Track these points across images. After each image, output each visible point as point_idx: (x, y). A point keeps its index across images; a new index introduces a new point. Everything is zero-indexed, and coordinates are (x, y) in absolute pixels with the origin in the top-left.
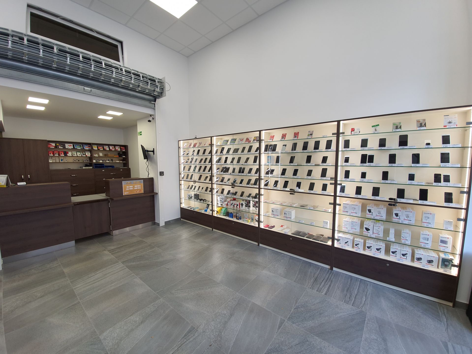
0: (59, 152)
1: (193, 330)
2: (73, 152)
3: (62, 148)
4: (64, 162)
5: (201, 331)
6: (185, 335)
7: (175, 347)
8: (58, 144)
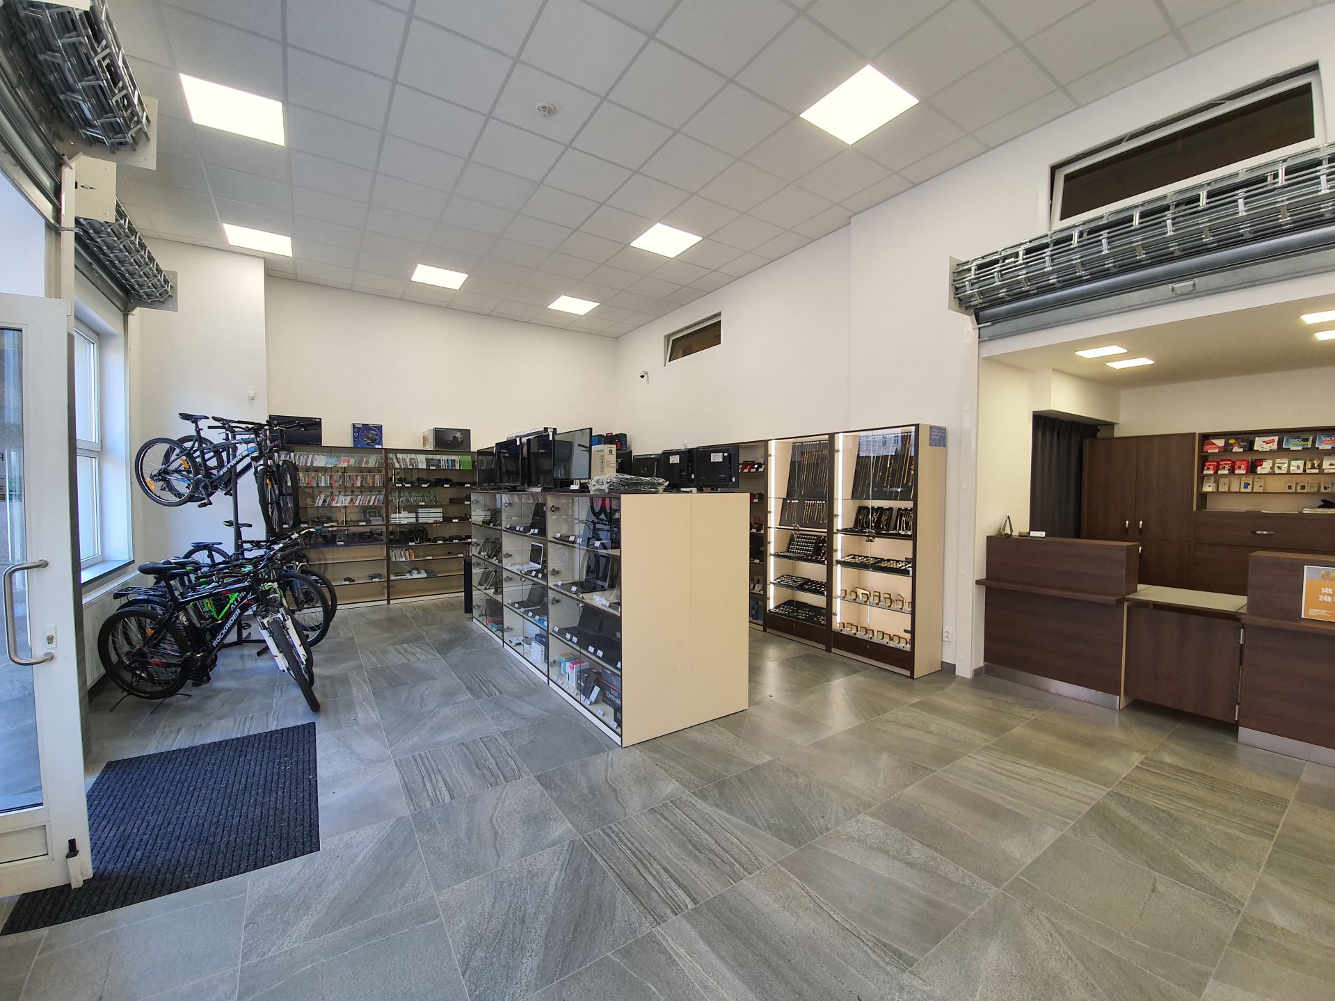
0: (1233, 462)
1: (905, 962)
2: (1278, 461)
3: (1241, 450)
4: (1252, 493)
5: (903, 980)
6: (885, 945)
7: (851, 924)
8: (1232, 441)
